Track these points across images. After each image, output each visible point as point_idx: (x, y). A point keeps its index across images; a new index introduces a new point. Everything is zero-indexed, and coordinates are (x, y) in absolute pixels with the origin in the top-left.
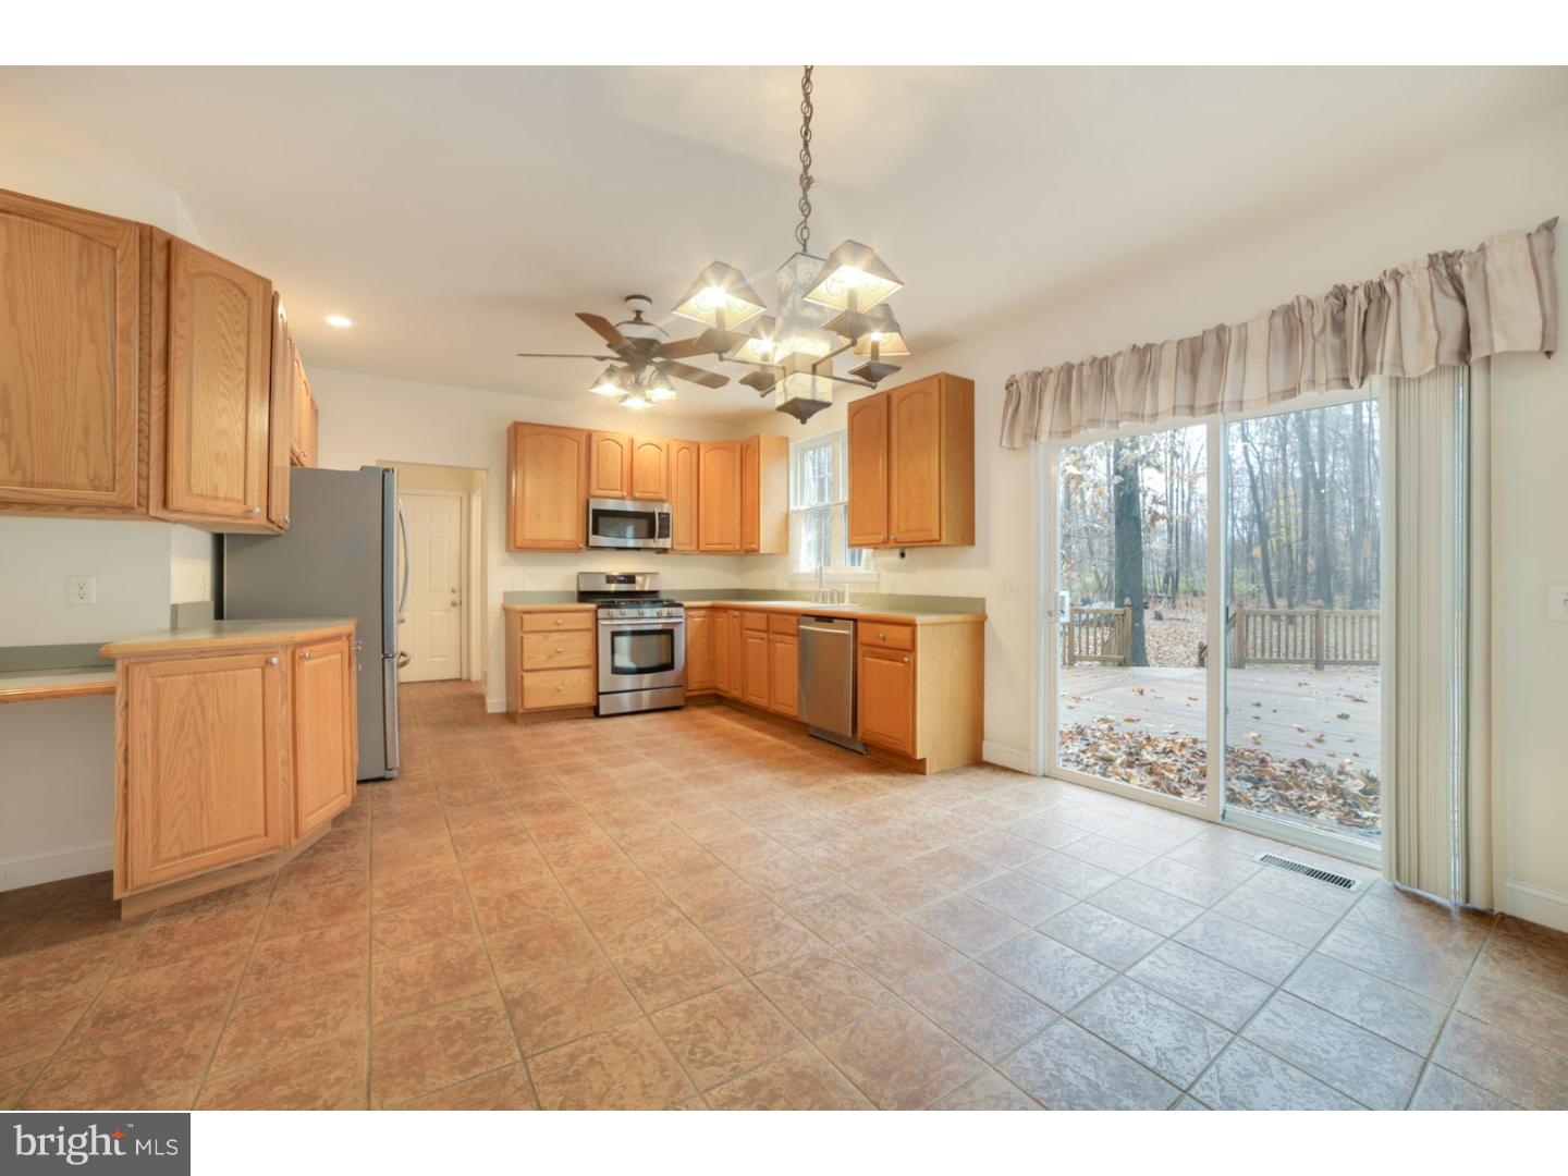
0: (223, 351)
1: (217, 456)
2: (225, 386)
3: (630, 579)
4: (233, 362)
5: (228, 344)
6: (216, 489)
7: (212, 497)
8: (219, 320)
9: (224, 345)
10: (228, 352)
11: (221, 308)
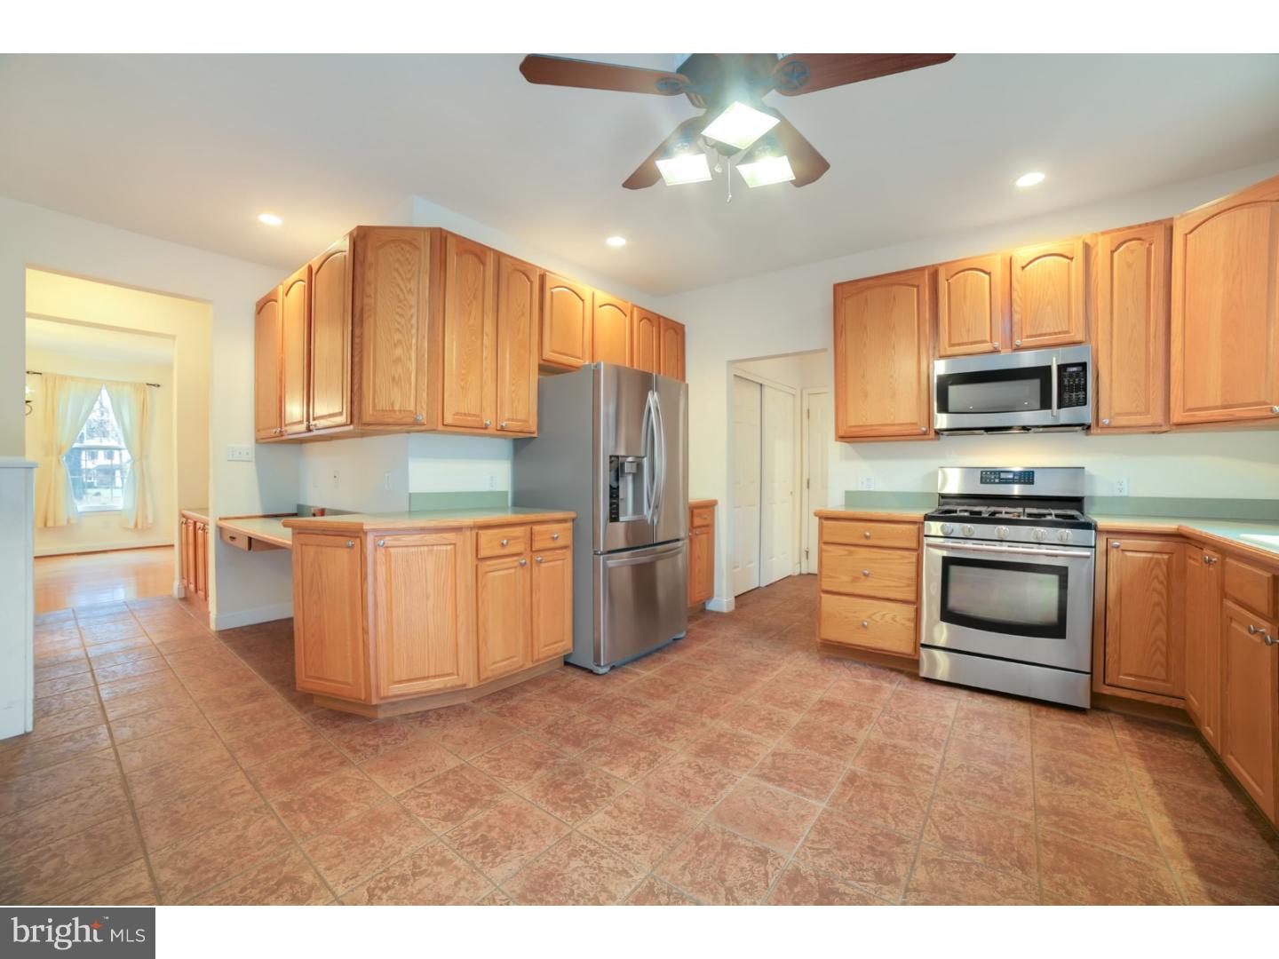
0: (398, 296)
1: (394, 378)
2: (399, 323)
3: (1027, 477)
4: (405, 302)
5: (401, 289)
6: (392, 405)
7: (390, 411)
8: (396, 275)
9: (398, 291)
10: (402, 296)
11: (397, 265)
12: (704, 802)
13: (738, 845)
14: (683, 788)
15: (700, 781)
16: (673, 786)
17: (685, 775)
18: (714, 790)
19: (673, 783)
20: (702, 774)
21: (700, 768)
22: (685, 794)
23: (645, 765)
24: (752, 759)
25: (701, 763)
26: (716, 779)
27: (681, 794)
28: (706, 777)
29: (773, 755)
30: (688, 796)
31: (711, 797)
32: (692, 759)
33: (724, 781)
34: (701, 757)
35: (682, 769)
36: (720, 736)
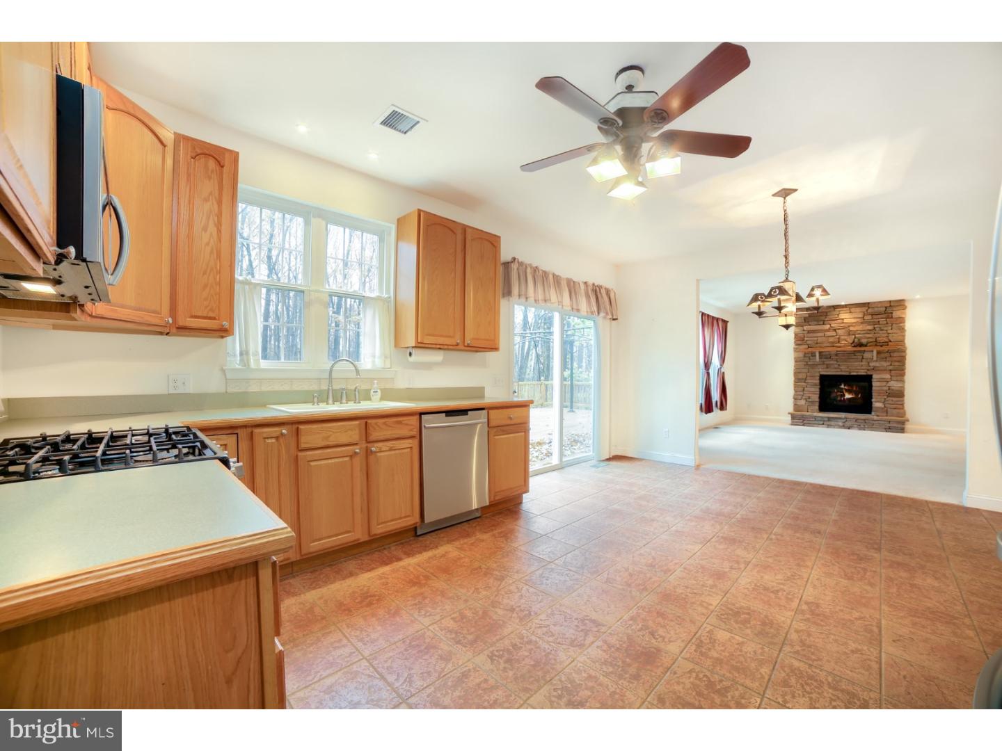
12: (645, 607)
13: (622, 585)
14: (664, 619)
15: (650, 623)
16: (672, 621)
17: (665, 630)
18: (639, 616)
19: (672, 624)
20: (650, 630)
21: (653, 635)
22: (660, 614)
23: (705, 641)
24: (605, 642)
25: (654, 641)
26: (638, 625)
27: (663, 614)
28: (647, 627)
29: (584, 645)
30: (658, 613)
31: (640, 611)
32: (662, 646)
33: (631, 622)
34: (655, 648)
35: (669, 636)
36: (636, 677)
